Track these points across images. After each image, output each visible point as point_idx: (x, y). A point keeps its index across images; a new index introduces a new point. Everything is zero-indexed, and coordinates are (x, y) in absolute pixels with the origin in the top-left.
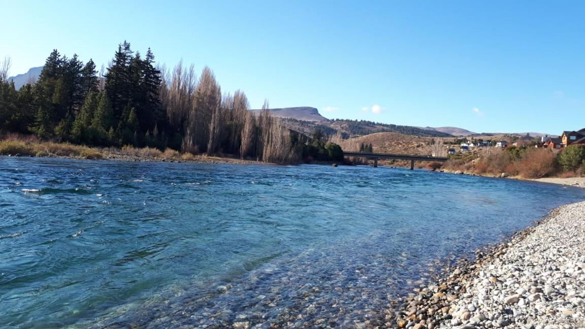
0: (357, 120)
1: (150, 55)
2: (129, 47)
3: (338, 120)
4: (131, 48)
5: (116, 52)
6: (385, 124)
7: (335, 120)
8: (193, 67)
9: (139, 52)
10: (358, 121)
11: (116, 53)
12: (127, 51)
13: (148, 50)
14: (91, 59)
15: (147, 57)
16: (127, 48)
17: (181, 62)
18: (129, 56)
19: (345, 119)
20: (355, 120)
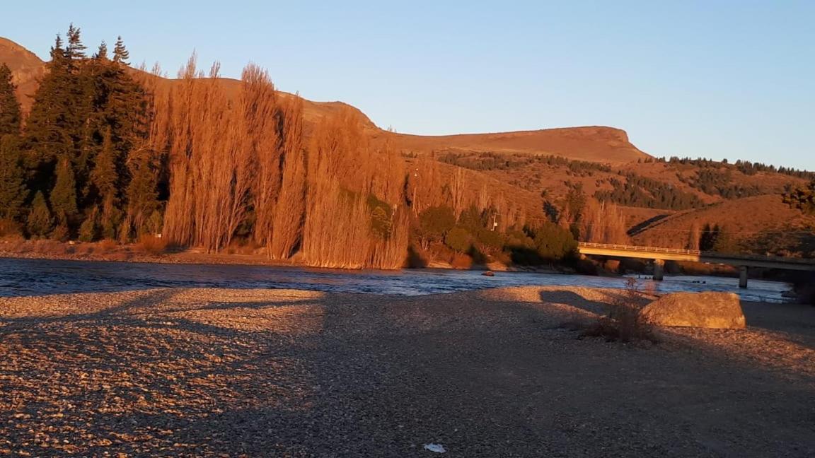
0: (725, 161)
1: (120, 51)
2: (78, 37)
3: (674, 160)
4: (83, 39)
5: (52, 48)
6: (802, 170)
7: (668, 160)
8: (217, 69)
9: (106, 42)
10: (729, 162)
11: (51, 50)
12: (74, 45)
13: (117, 41)
14: (5, 63)
15: (114, 54)
16: (74, 38)
17: (192, 58)
18: (78, 55)
19: (694, 158)
20: (720, 160)
